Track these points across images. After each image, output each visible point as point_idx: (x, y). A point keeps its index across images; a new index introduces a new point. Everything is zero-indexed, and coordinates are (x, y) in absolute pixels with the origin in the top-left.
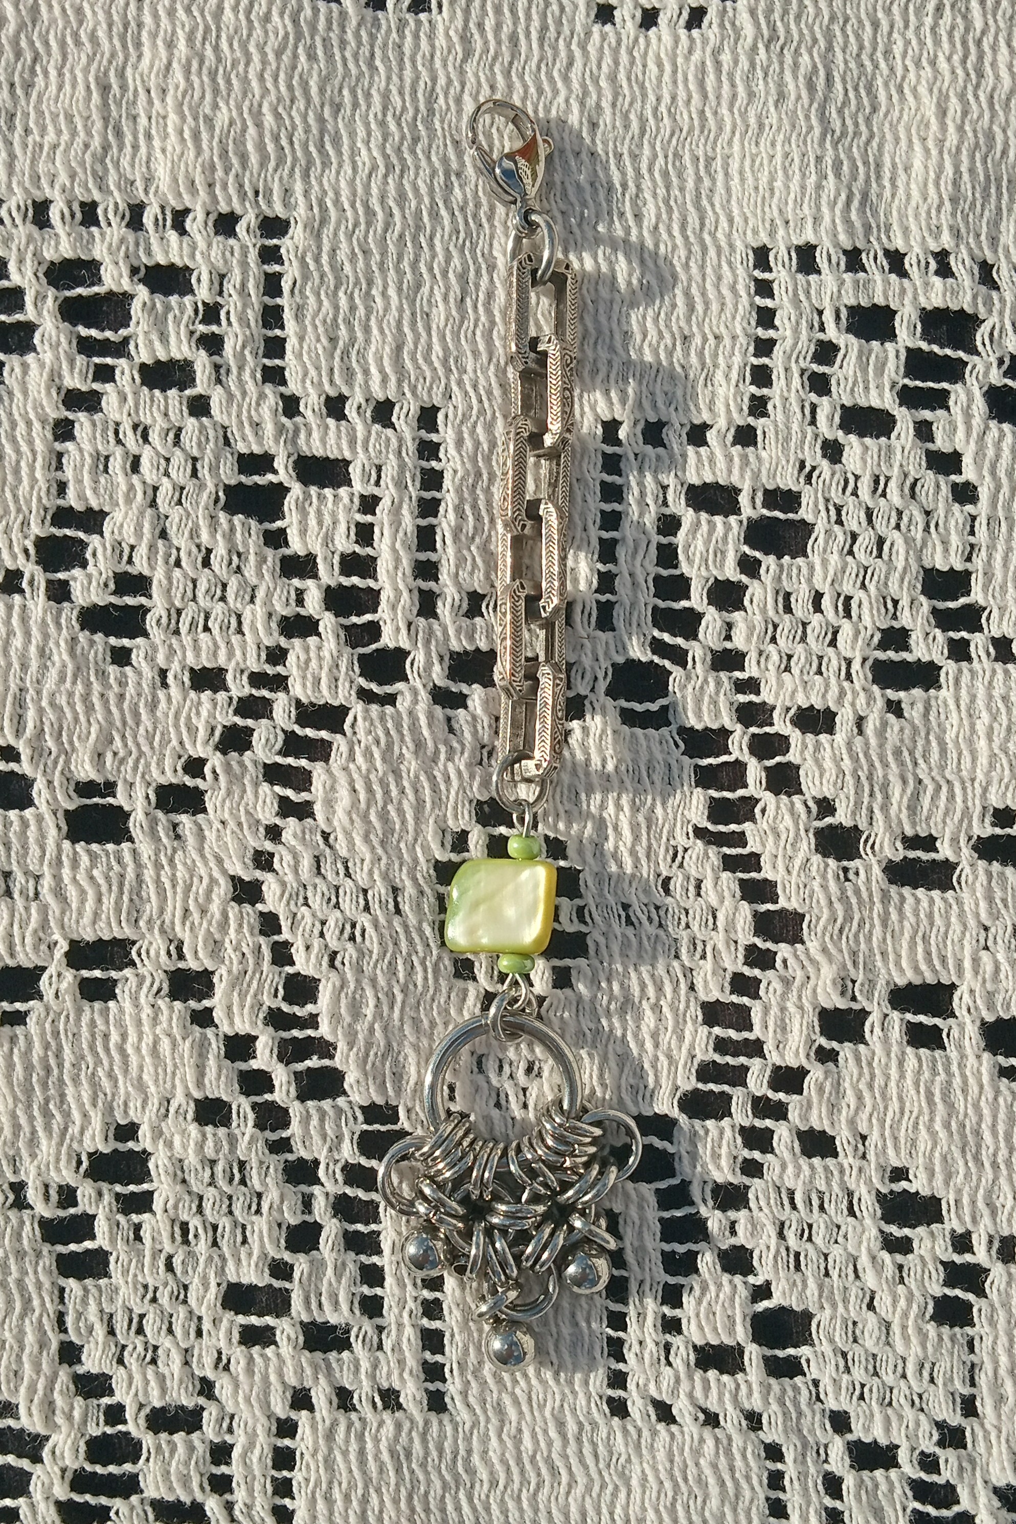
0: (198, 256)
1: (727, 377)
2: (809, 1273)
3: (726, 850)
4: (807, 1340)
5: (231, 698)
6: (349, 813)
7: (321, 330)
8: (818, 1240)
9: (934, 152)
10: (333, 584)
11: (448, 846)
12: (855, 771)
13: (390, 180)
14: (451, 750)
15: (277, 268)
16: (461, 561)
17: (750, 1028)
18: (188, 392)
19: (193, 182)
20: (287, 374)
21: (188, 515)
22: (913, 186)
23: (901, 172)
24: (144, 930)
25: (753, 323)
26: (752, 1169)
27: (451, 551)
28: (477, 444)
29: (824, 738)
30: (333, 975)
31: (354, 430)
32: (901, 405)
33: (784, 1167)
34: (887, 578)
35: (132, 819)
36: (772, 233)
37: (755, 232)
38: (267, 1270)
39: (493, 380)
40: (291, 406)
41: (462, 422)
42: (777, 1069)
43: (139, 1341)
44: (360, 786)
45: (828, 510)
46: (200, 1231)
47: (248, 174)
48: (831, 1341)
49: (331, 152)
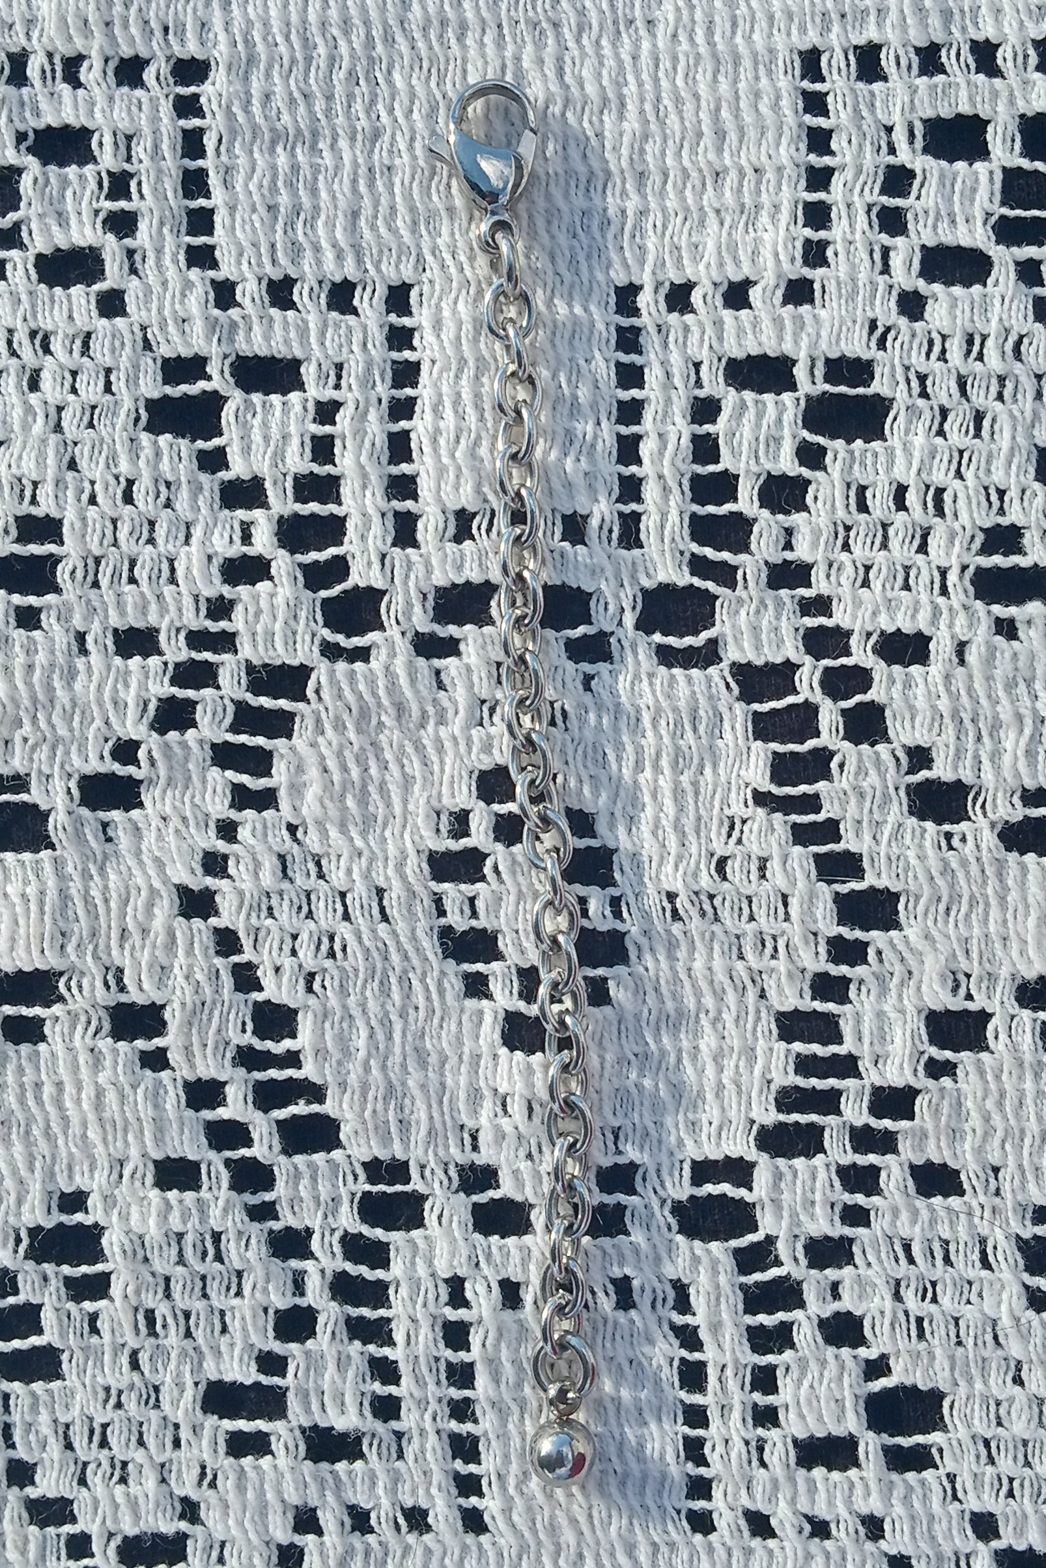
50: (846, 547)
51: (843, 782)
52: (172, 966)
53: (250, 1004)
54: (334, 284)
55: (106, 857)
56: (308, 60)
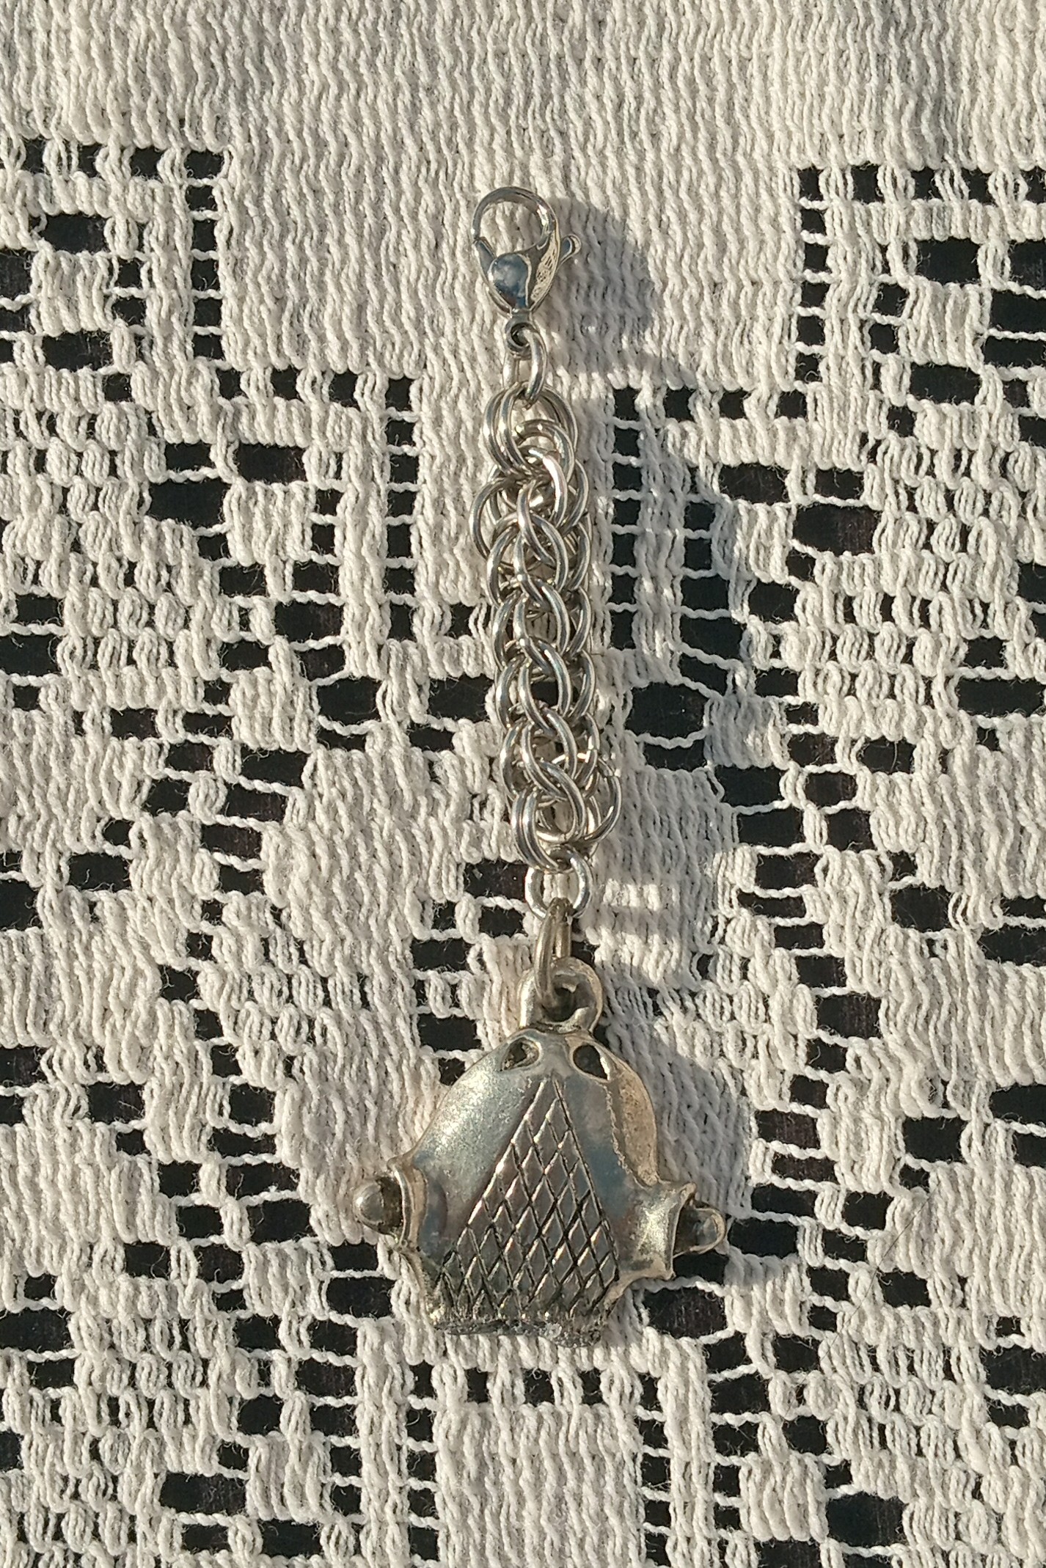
0: (112, 203)
1: (768, 332)
2: (897, 1452)
3: (780, 921)
4: (898, 1537)
5: (161, 746)
6: (307, 884)
7: (265, 289)
8: (907, 1409)
9: (1023, 47)
10: (285, 600)
11: (430, 922)
12: (940, 818)
13: (344, 103)
14: (434, 804)
15: (208, 214)
16: (441, 566)
17: (816, 1144)
18: (102, 371)
19: (103, 110)
20: (224, 343)
21: (107, 521)
22: (997, 89)
23: (982, 72)
24: (55, 1035)
25: (800, 264)
26: (823, 1319)
27: (429, 554)
28: (459, 423)
29: (899, 777)
30: (292, 1086)
31: (308, 410)
32: (986, 362)
33: (862, 1318)
34: (974, 576)
35: (39, 898)
36: (822, 152)
37: (801, 150)
38: (215, 1458)
39: (477, 343)
40: (229, 383)
41: (440, 397)
42: (852, 1197)
43: (57, 1550)
44: (321, 850)
45: (897, 494)
46: (133, 1408)
47: (170, 99)
48: (928, 1538)
49: (273, 70)
50: (833, 655)
51: (826, 887)
52: (152, 1046)
53: (228, 1087)
54: (336, 375)
55: (91, 936)
56: (319, 157)
